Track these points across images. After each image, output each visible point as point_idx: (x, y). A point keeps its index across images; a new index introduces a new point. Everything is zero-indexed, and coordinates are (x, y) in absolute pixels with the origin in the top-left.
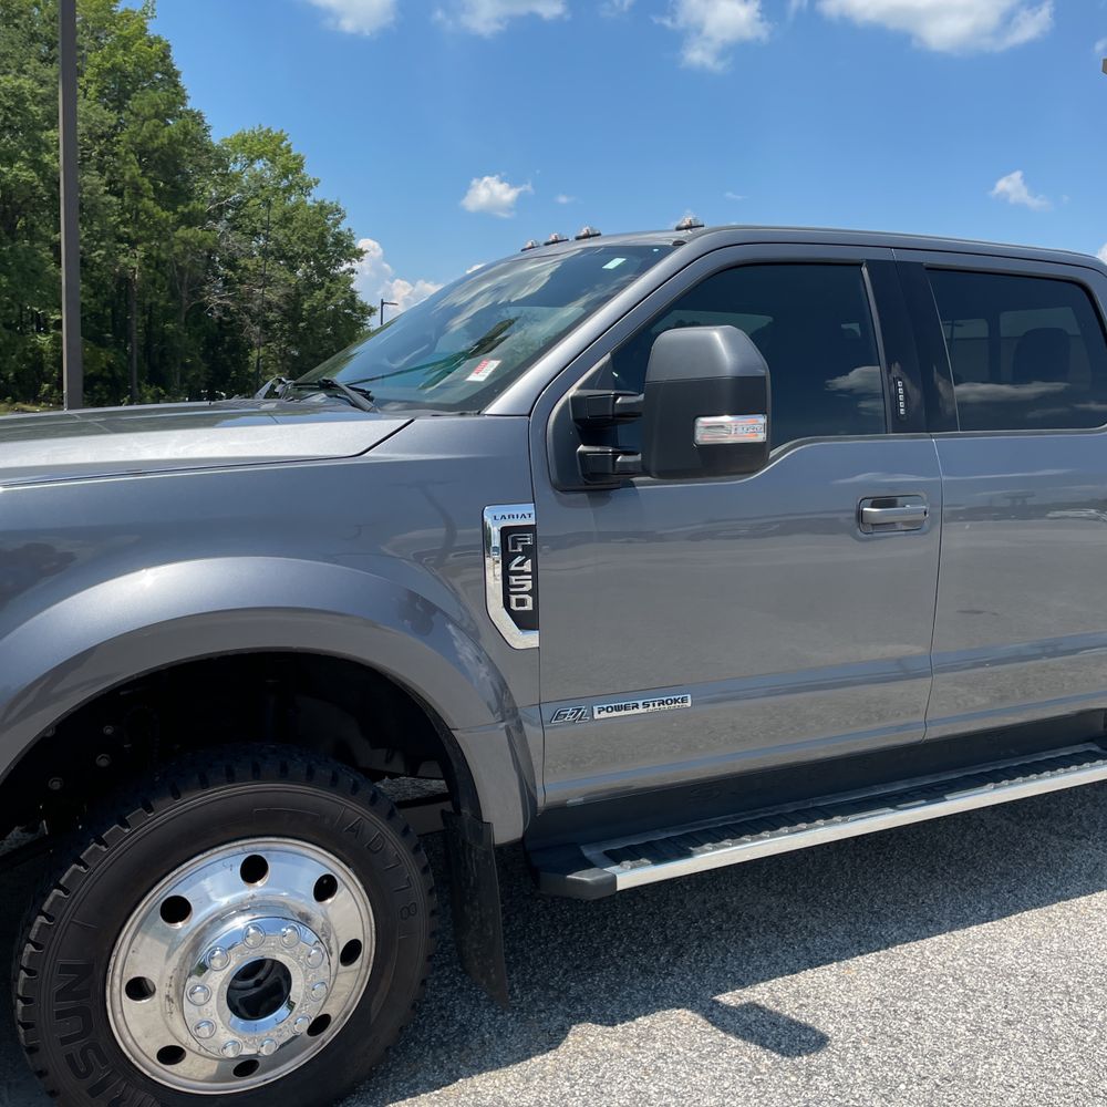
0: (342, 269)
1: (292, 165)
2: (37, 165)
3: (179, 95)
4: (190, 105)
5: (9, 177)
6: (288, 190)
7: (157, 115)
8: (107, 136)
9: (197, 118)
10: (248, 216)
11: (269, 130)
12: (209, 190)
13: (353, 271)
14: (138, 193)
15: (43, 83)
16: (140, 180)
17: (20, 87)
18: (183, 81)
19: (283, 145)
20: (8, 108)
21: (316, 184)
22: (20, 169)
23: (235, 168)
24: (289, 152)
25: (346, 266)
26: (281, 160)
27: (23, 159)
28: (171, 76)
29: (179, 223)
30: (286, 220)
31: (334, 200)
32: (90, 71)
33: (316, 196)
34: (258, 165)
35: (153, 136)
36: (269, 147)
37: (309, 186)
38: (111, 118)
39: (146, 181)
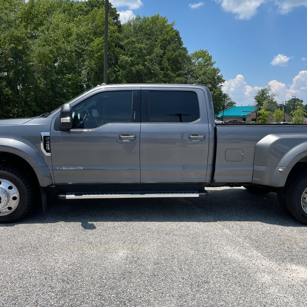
0: (219, 85)
1: (208, 59)
2: (144, 65)
3: (181, 44)
4: (184, 46)
5: (137, 68)
6: (208, 65)
7: (173, 50)
8: (161, 57)
9: (185, 49)
10: (195, 73)
11: (203, 50)
12: (186, 67)
13: (222, 86)
14: (168, 70)
15: (147, 45)
16: (168, 66)
17: (141, 47)
18: (182, 40)
19: (207, 54)
20: (138, 52)
21: (215, 63)
22: (140, 66)
23: (193, 61)
24: (208, 55)
25: (220, 84)
26: (206, 58)
27: (141, 64)
28: (179, 39)
29: (177, 76)
30: (205, 73)
31: (217, 67)
32: (159, 40)
33: (215, 66)
34: (200, 59)
35: (172, 55)
36: (203, 54)
37: (213, 64)
38: (162, 52)
39: (169, 66)
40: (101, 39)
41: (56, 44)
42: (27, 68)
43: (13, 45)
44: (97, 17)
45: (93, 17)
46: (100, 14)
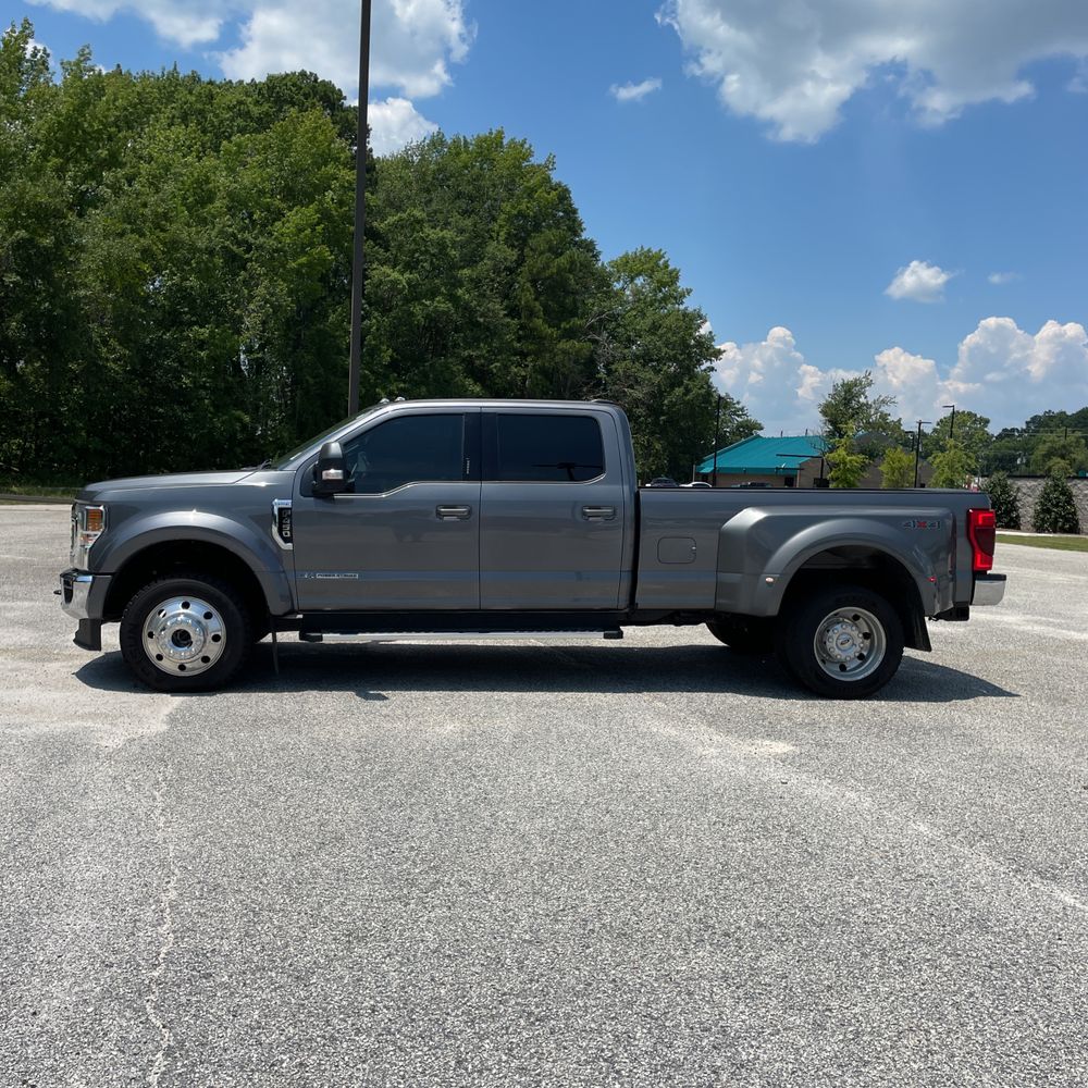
0: (703, 367)
1: (666, 279)
2: (453, 298)
3: (574, 227)
4: (585, 236)
5: (431, 309)
6: (665, 299)
7: (550, 249)
8: (511, 270)
9: (589, 247)
10: (624, 326)
11: (649, 251)
12: (594, 305)
13: (712, 369)
14: (532, 314)
15: (462, 231)
16: (532, 303)
17: (443, 238)
18: (581, 215)
19: (661, 262)
20: (434, 255)
21: (688, 293)
22: (439, 302)
23: (617, 286)
24: (667, 267)
25: (706, 365)
26: (658, 275)
27: (442, 294)
28: (571, 212)
29: (562, 337)
30: (654, 328)
31: (697, 307)
32: (503, 216)
33: (689, 304)
34: (639, 281)
35: (546, 267)
36: (647, 264)
37: (682, 296)
38: (512, 255)
39: (537, 304)
40: (310, 212)
41: (163, 230)
42: (66, 308)
43: (22, 233)
44: (299, 141)
45: (285, 141)
46: (307, 132)
